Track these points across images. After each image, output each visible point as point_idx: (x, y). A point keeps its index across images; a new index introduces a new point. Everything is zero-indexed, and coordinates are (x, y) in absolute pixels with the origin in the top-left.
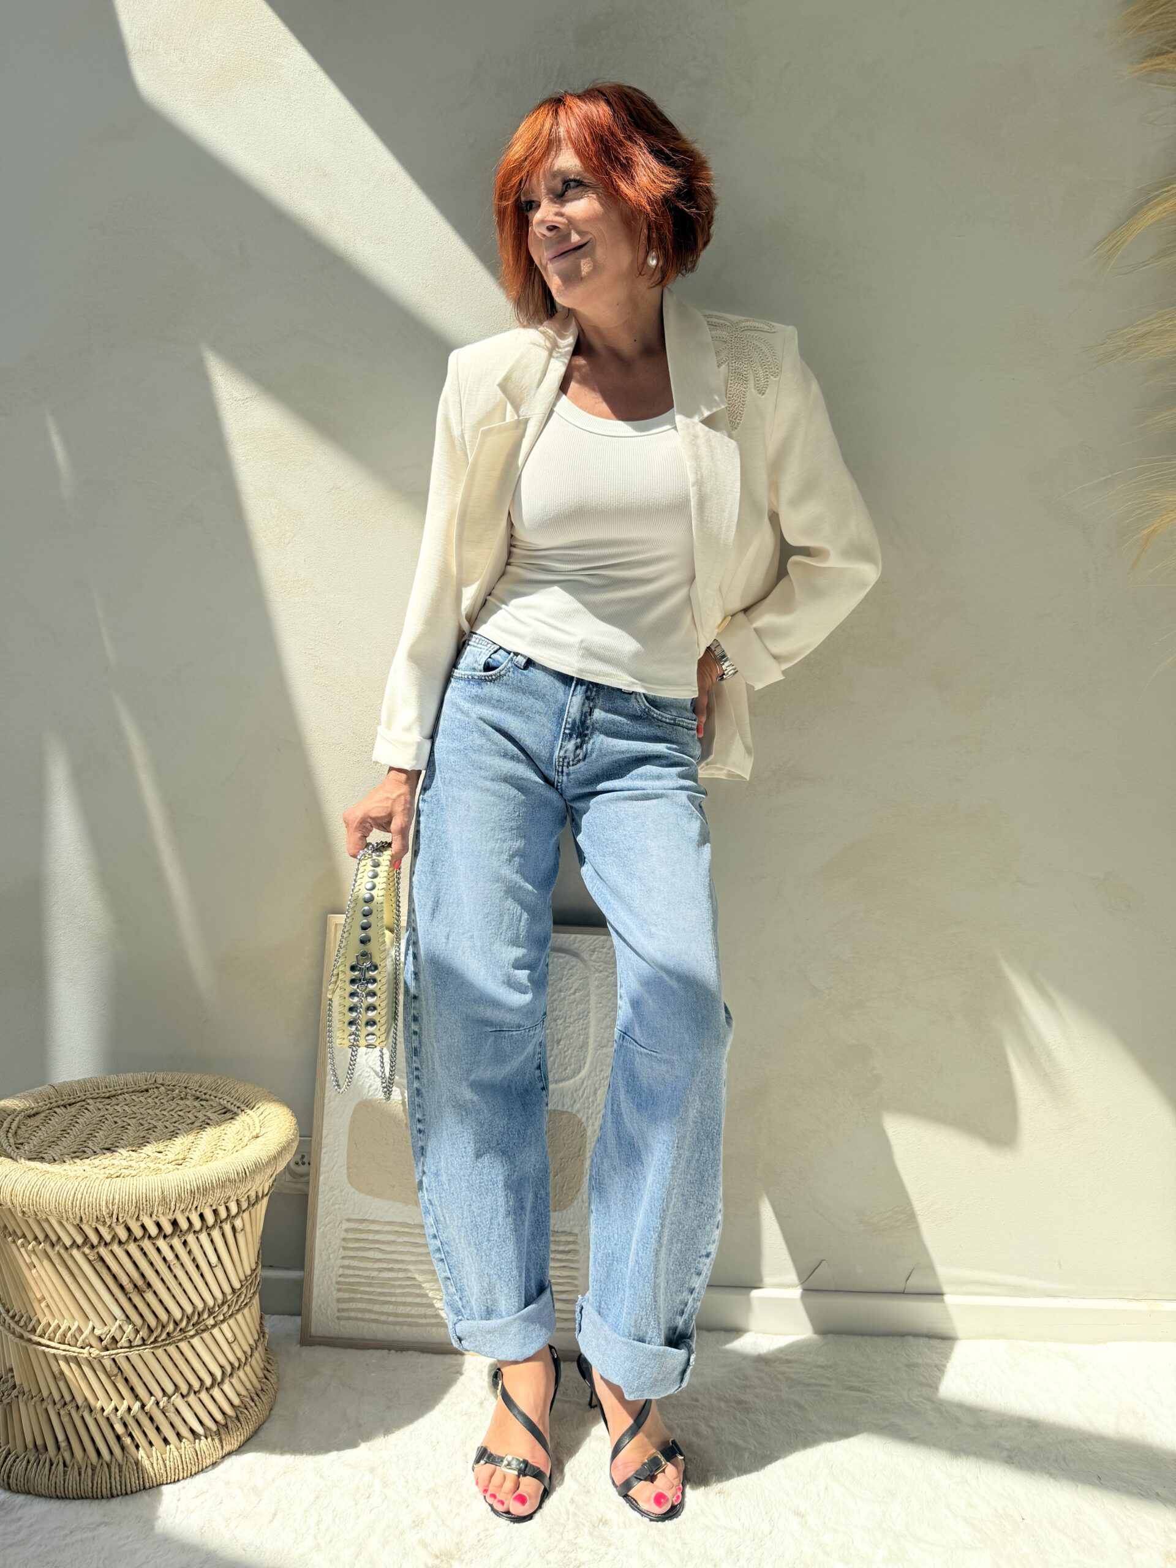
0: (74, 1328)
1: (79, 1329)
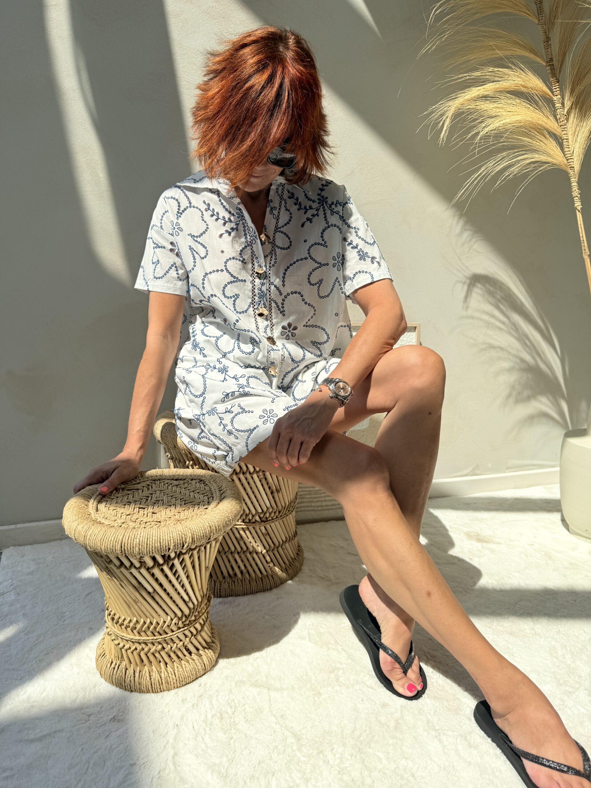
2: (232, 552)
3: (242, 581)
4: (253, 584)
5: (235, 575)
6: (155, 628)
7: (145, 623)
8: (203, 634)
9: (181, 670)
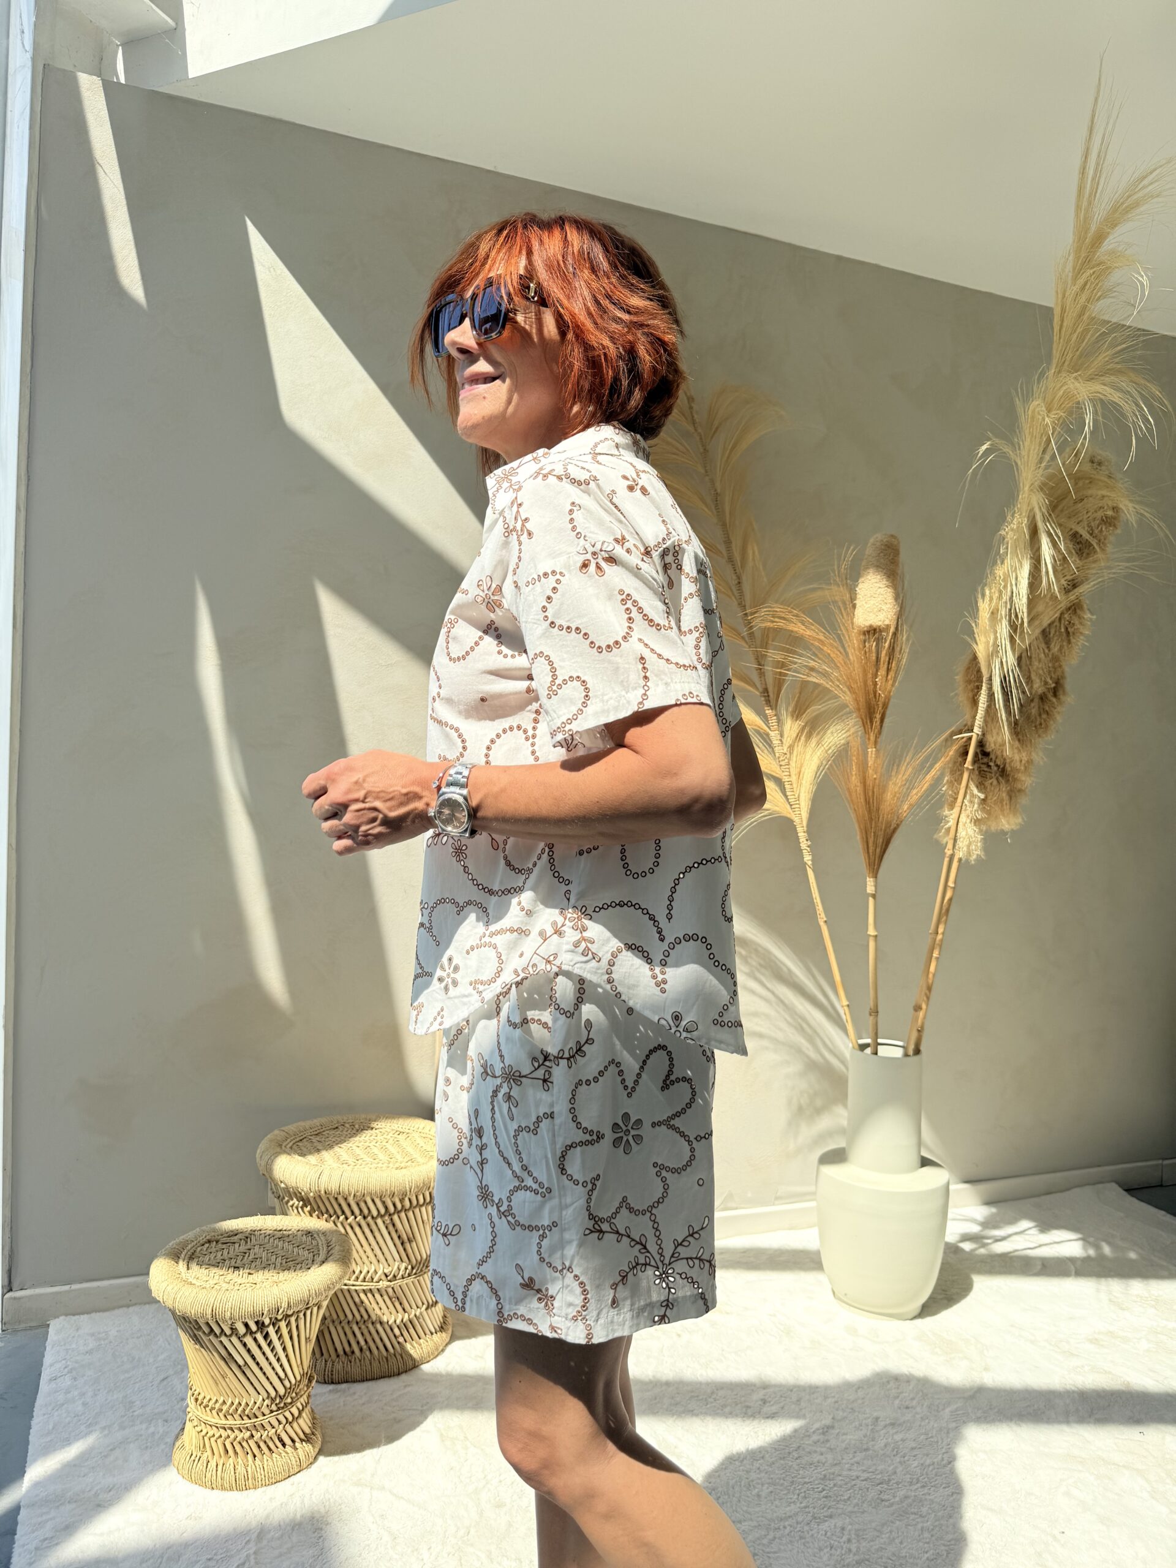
0: (372, 1271)
1: (376, 1272)
2: (349, 1322)
3: (360, 1361)
4: (375, 1364)
5: (353, 1352)
6: (244, 1410)
7: (233, 1404)
8: (301, 1421)
9: (271, 1463)
